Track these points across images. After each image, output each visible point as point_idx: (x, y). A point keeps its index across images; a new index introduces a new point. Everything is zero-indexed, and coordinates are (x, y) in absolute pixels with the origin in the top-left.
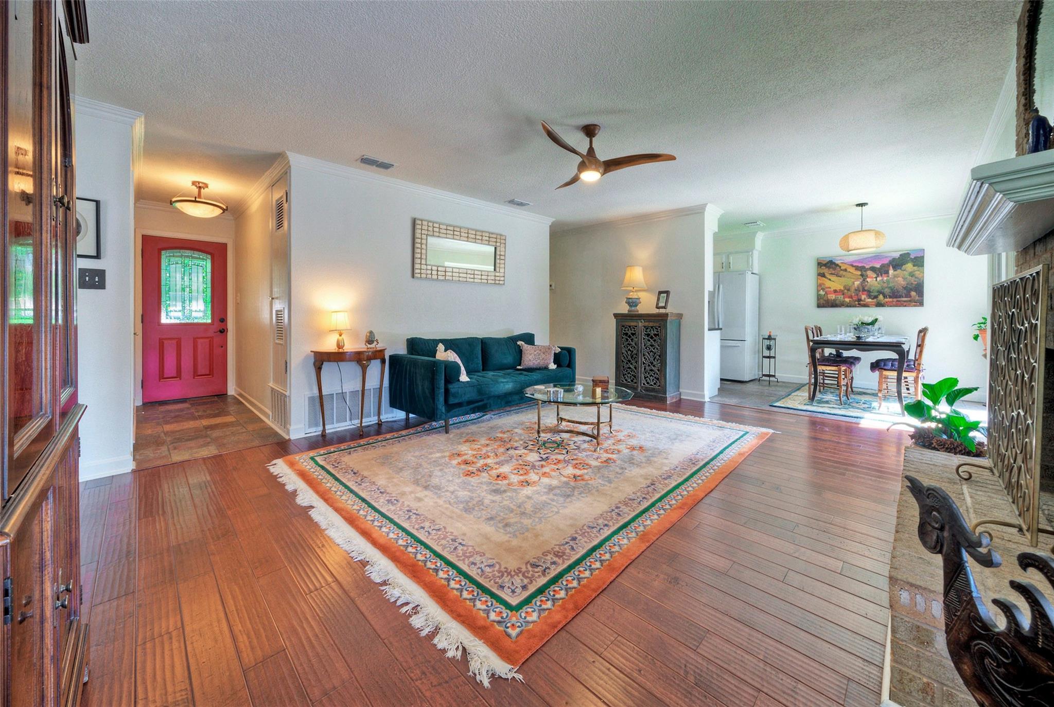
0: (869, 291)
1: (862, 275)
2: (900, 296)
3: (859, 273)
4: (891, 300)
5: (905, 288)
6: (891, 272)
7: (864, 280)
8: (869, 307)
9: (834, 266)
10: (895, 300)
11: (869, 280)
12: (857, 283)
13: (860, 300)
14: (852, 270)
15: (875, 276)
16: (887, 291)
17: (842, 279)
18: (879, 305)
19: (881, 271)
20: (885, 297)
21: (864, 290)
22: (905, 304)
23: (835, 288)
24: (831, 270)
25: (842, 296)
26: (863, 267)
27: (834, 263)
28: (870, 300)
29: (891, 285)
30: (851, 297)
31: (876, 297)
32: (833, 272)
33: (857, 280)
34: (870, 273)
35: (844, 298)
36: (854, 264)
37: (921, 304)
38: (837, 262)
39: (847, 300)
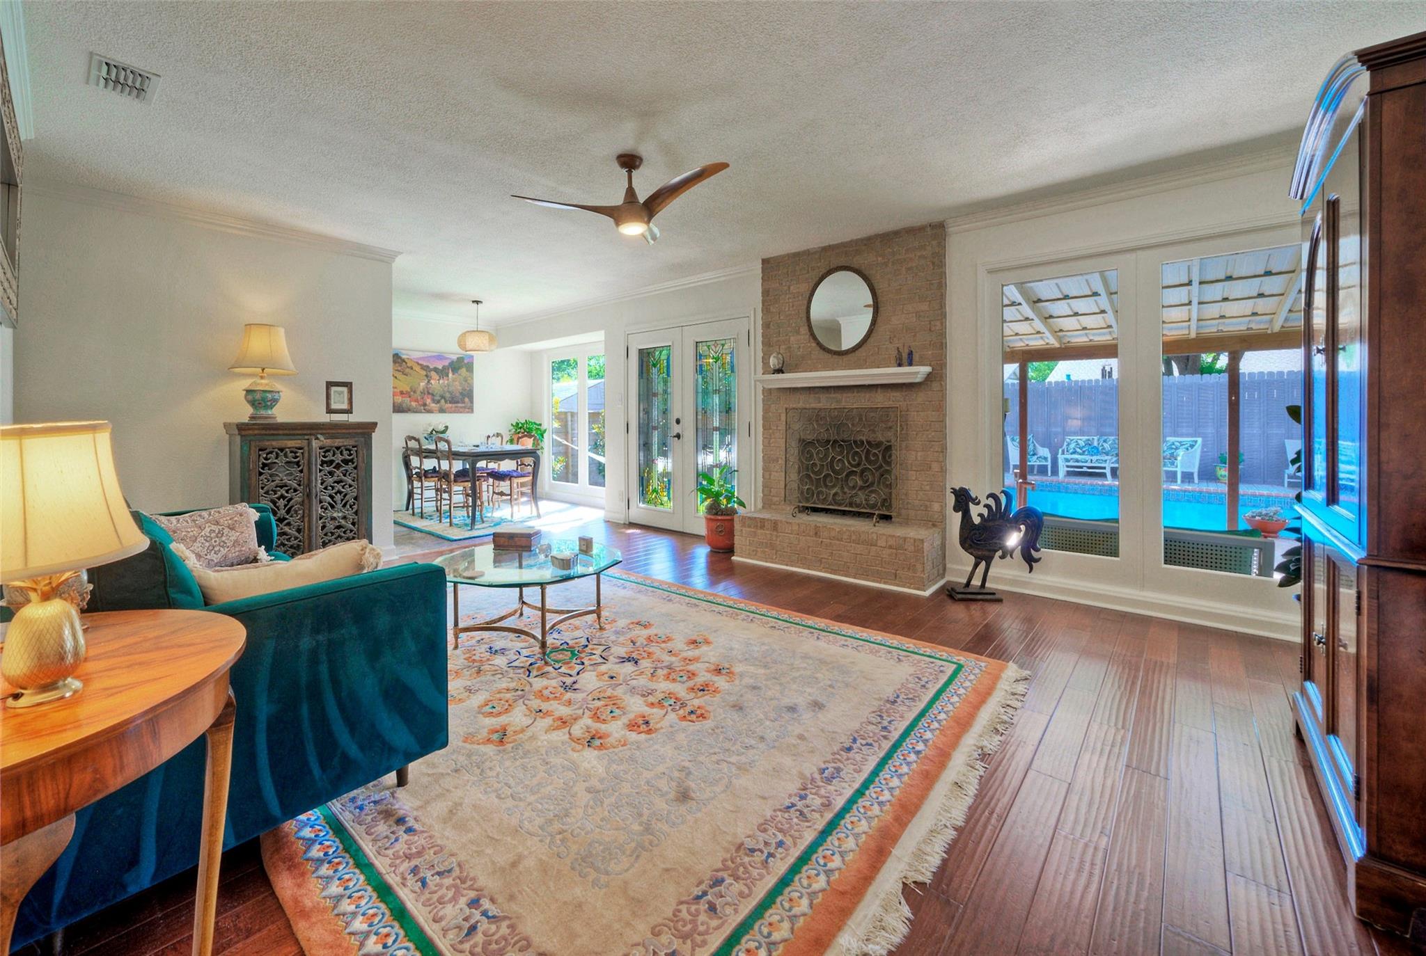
0: (433, 395)
1: (427, 376)
2: (458, 402)
3: (424, 373)
4: (450, 405)
5: (461, 393)
6: (450, 375)
7: (428, 382)
8: (432, 412)
9: (400, 360)
10: (454, 405)
11: (432, 382)
12: (422, 384)
13: (425, 405)
14: (417, 368)
15: (438, 378)
16: (448, 395)
17: (408, 378)
18: (442, 411)
19: (442, 373)
20: (446, 402)
21: (429, 393)
22: (461, 410)
23: (401, 389)
24: (397, 365)
25: (409, 399)
26: (428, 367)
27: (400, 358)
28: (434, 405)
29: (451, 389)
30: (417, 401)
31: (438, 402)
32: (399, 368)
33: (422, 380)
34: (433, 374)
35: (410, 401)
36: (420, 362)
37: (471, 410)
38: (404, 357)
39: (414, 404)
